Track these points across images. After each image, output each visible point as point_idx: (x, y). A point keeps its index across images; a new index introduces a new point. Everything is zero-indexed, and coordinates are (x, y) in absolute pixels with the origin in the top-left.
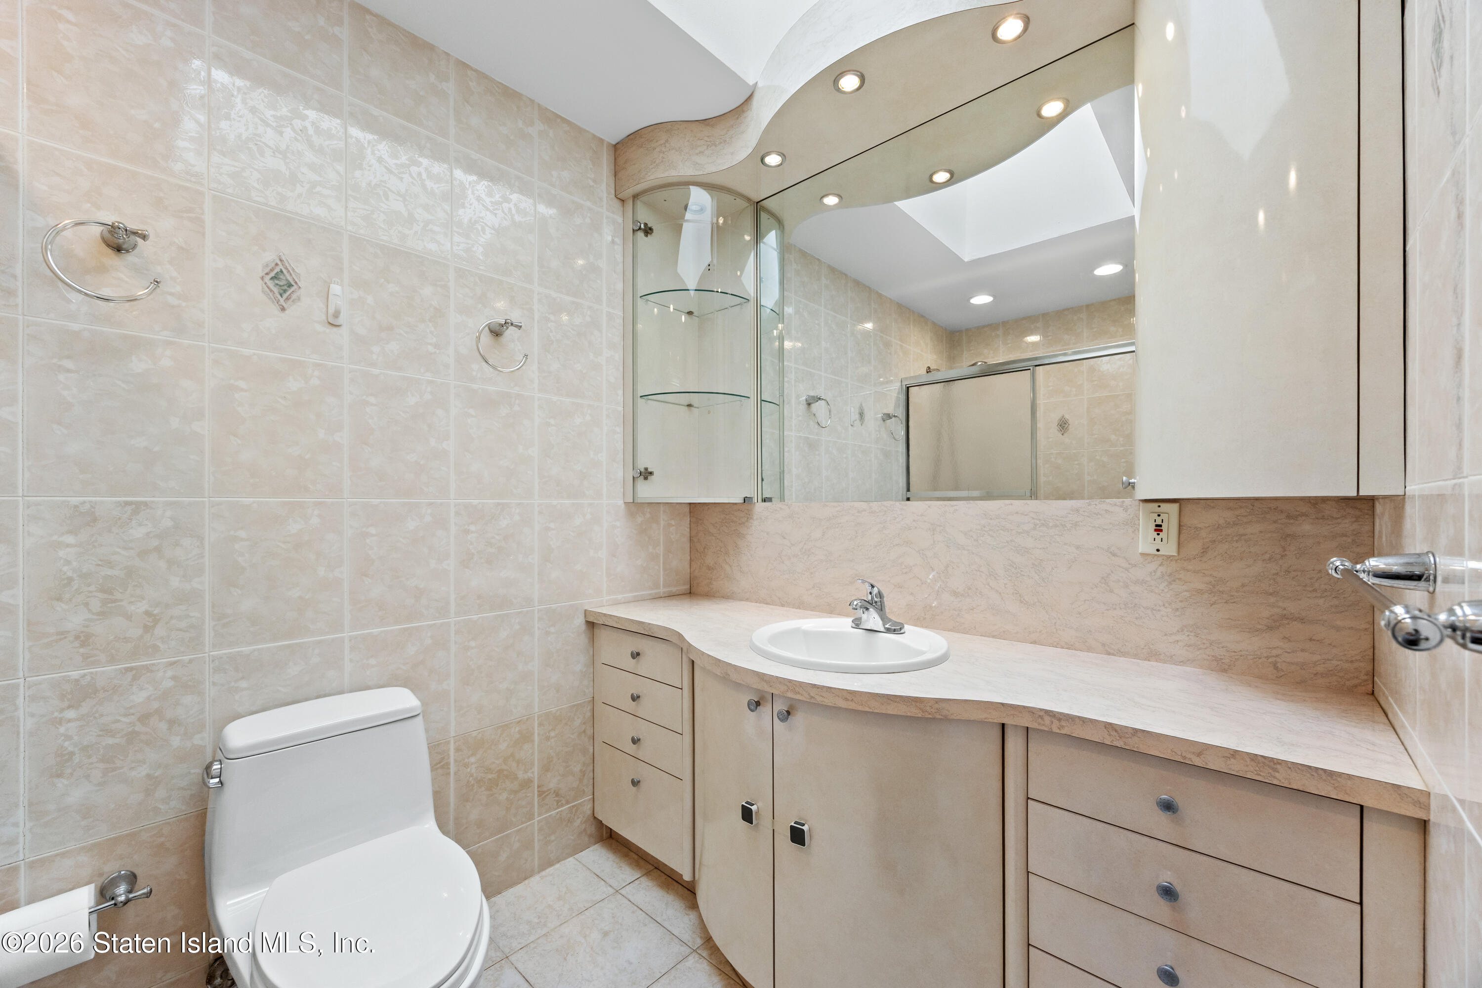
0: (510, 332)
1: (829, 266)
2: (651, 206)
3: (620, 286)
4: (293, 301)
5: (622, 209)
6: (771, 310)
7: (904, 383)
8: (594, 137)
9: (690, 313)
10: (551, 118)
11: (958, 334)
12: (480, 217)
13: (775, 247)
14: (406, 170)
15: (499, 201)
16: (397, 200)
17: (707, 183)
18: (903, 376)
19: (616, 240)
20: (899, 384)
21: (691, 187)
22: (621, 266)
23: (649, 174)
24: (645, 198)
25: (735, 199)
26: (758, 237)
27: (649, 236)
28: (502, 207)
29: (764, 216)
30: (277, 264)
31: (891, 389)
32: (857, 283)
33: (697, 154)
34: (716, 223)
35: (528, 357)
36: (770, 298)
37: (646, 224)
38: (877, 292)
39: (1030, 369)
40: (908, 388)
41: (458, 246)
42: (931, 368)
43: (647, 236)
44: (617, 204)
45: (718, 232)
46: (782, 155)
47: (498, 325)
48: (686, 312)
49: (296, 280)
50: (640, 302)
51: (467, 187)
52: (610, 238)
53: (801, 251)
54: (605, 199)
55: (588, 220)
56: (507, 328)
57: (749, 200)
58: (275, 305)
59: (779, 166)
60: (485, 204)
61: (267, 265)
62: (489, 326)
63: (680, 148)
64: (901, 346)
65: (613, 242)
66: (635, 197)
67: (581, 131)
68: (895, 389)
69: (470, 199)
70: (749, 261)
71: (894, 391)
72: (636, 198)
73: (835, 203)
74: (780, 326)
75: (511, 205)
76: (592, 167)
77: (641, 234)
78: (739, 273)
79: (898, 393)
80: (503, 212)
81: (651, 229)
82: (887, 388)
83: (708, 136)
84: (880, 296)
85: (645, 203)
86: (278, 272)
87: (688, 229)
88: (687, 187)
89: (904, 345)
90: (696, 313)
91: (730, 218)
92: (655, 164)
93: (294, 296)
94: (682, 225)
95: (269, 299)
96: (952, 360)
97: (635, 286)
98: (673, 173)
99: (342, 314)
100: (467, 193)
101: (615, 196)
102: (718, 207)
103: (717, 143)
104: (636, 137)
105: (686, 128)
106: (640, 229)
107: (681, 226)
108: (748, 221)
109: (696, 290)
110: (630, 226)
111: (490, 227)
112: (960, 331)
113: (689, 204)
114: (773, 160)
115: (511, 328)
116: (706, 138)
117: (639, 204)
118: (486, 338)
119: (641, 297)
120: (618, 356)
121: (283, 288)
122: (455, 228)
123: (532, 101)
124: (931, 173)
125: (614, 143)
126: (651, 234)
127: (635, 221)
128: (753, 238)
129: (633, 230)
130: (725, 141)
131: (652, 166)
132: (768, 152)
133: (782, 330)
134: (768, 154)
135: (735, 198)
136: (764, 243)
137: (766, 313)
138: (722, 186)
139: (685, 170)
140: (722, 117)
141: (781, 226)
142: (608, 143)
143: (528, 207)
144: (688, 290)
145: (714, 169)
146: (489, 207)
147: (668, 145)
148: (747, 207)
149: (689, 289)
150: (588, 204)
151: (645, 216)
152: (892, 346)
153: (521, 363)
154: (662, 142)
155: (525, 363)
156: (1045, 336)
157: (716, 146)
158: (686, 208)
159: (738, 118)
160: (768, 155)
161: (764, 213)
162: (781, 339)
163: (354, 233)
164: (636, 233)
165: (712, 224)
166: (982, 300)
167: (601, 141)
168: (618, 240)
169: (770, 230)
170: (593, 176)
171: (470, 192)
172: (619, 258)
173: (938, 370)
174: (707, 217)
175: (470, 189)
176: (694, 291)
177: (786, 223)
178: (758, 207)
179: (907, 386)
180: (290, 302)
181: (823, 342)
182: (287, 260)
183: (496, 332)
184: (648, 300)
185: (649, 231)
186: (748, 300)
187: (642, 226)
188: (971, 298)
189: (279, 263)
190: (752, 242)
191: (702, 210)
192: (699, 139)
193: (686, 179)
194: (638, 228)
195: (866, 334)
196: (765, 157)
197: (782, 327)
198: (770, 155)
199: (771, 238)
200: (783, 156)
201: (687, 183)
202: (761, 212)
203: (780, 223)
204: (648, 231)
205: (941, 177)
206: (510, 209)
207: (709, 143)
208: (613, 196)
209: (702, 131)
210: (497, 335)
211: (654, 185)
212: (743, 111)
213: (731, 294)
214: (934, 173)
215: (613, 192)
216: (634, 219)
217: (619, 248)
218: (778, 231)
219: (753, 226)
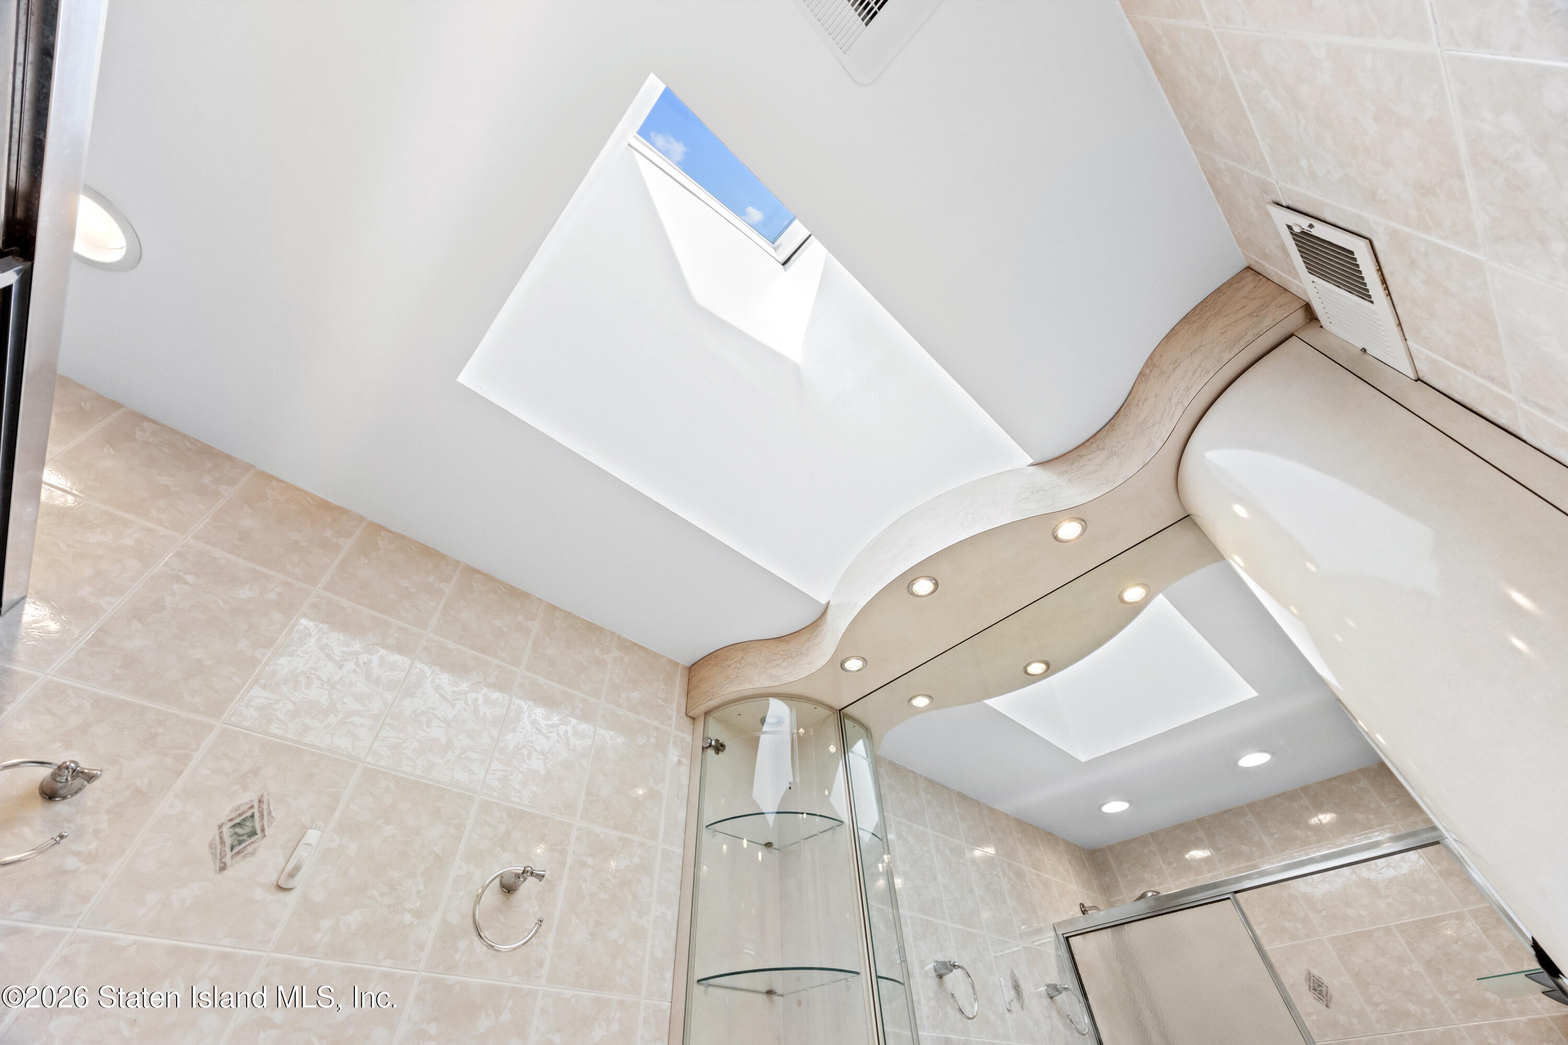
0: (529, 886)
1: (926, 778)
2: (723, 722)
3: (682, 815)
4: (243, 857)
5: (692, 727)
6: (873, 834)
7: (1060, 932)
8: (670, 660)
9: (768, 845)
10: (628, 646)
11: (1099, 854)
12: (529, 741)
13: (865, 755)
14: (463, 697)
15: (556, 723)
16: (440, 727)
17: (784, 694)
18: (1056, 920)
19: (684, 760)
20: (1052, 934)
21: (770, 698)
22: (685, 790)
23: (723, 689)
24: (717, 714)
25: (815, 708)
26: (845, 747)
27: (720, 753)
28: (558, 730)
29: (848, 723)
30: (252, 807)
31: (1045, 943)
32: (962, 797)
33: (773, 667)
34: (797, 733)
35: (542, 924)
36: (869, 818)
37: (717, 741)
38: (988, 807)
39: (1229, 898)
40: (1067, 938)
41: (494, 774)
42: (1086, 905)
43: (717, 753)
44: (688, 722)
45: (800, 745)
46: (862, 659)
47: (513, 875)
48: (764, 843)
49: (266, 827)
50: (705, 834)
51: (525, 710)
52: (676, 759)
53: (891, 763)
54: (674, 719)
55: (653, 740)
56: (525, 879)
57: (830, 708)
58: (215, 863)
59: (860, 670)
60: (539, 727)
61: (239, 808)
62: (501, 876)
63: (755, 663)
64: (1037, 874)
65: (679, 762)
66: (707, 713)
67: (656, 656)
68: (1050, 942)
69: (525, 723)
70: (837, 776)
71: (1048, 942)
72: (708, 715)
73: (926, 704)
74: (886, 857)
75: (569, 728)
76: (664, 687)
77: (711, 752)
78: (827, 793)
79: (1057, 949)
80: (558, 735)
81: (722, 745)
82: (1038, 940)
83: (784, 651)
84: (992, 810)
85: (715, 718)
86: (247, 817)
87: (765, 741)
88: (766, 698)
89: (1041, 874)
90: (775, 846)
91: (812, 729)
92: (729, 680)
93: (249, 849)
94: (759, 737)
95: (212, 854)
96: (1107, 890)
97: (701, 811)
98: (748, 686)
99: (302, 871)
100: (523, 716)
101: (686, 714)
102: (798, 718)
103: (794, 655)
104: (710, 659)
105: (761, 646)
106: (710, 745)
107: (757, 740)
108: (832, 730)
109: (777, 813)
110: (700, 744)
111: (539, 752)
112: (1100, 850)
113: (767, 716)
114: (854, 665)
115: (531, 879)
116: (781, 653)
117: (711, 721)
118: (492, 896)
119: (707, 827)
120: (671, 915)
121: (241, 838)
122: (496, 755)
123: (613, 633)
124: (1025, 665)
125: (688, 665)
126: (723, 751)
127: (705, 738)
128: (839, 747)
129: (703, 747)
130: (801, 653)
131: (726, 682)
132: (847, 658)
133: (889, 863)
134: (847, 659)
135: (815, 706)
136: (852, 752)
137: (865, 837)
138: (800, 696)
139: (760, 681)
140: (797, 634)
141: (869, 734)
142: (683, 665)
143: (587, 729)
144: (763, 813)
145: (791, 679)
146: (543, 730)
147: (743, 662)
148: (829, 716)
149: (764, 811)
150: (656, 723)
151: (716, 732)
152: (1026, 876)
153: (530, 933)
154: (738, 659)
155: (536, 932)
156: (1213, 846)
157: (792, 658)
158: (763, 721)
159: (813, 633)
160: (847, 661)
161: (849, 722)
162: (889, 876)
163: (372, 764)
164: (705, 750)
165: (792, 734)
166: (1115, 807)
167: (677, 664)
168: (685, 761)
169: (858, 740)
170: (663, 696)
171: (526, 716)
172: (685, 780)
173: (1095, 908)
174: (786, 727)
175: (527, 713)
176: (775, 814)
177: (873, 731)
178: (841, 715)
179: (1065, 936)
180: (239, 857)
181: (940, 877)
182: (268, 801)
183: (508, 888)
184: (715, 831)
185: (721, 748)
186: (842, 822)
187: (713, 743)
188: (1103, 805)
189: (256, 805)
190: (839, 752)
191: (780, 722)
192: (775, 654)
193: (764, 691)
194: (708, 745)
195: (989, 860)
196: (845, 662)
197: (888, 858)
198: (850, 659)
199: (859, 747)
200: (864, 661)
201: (766, 695)
202: (846, 720)
203: (866, 729)
204: (719, 747)
205: (1037, 668)
206: (566, 732)
207: (786, 657)
208: (683, 715)
209: (778, 646)
210: (509, 892)
211: (730, 699)
212: (818, 626)
213: (820, 816)
214: (1029, 664)
215: (684, 710)
216: (705, 736)
217: (685, 769)
218: (866, 740)
219: (838, 734)
